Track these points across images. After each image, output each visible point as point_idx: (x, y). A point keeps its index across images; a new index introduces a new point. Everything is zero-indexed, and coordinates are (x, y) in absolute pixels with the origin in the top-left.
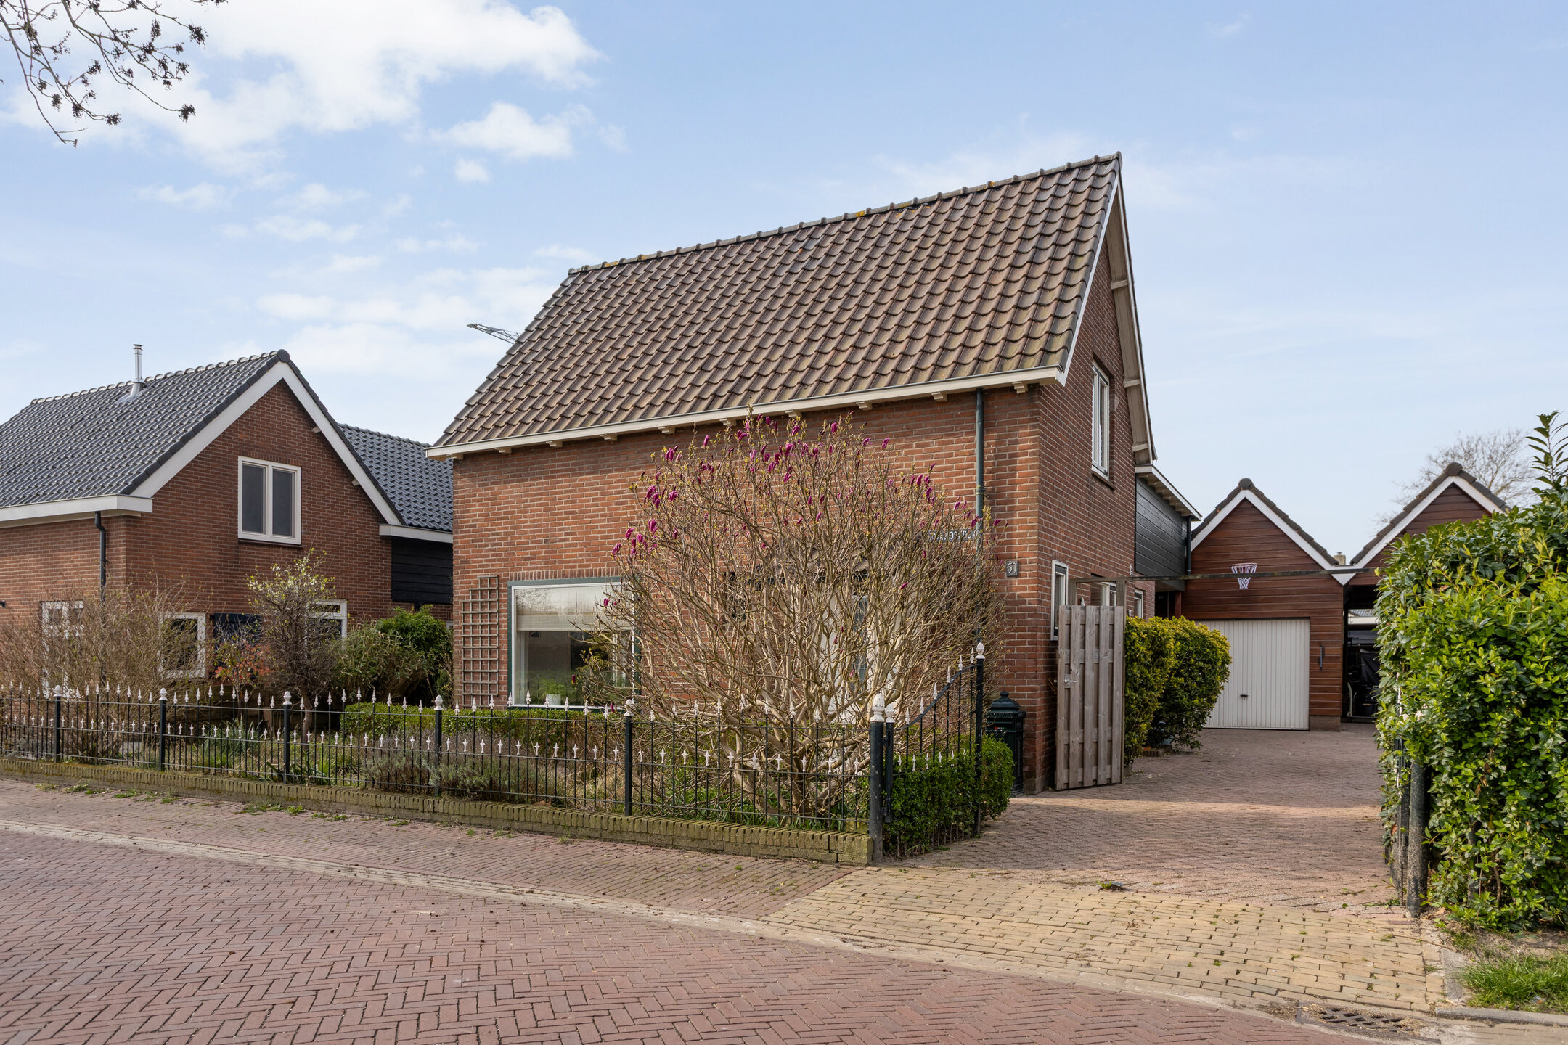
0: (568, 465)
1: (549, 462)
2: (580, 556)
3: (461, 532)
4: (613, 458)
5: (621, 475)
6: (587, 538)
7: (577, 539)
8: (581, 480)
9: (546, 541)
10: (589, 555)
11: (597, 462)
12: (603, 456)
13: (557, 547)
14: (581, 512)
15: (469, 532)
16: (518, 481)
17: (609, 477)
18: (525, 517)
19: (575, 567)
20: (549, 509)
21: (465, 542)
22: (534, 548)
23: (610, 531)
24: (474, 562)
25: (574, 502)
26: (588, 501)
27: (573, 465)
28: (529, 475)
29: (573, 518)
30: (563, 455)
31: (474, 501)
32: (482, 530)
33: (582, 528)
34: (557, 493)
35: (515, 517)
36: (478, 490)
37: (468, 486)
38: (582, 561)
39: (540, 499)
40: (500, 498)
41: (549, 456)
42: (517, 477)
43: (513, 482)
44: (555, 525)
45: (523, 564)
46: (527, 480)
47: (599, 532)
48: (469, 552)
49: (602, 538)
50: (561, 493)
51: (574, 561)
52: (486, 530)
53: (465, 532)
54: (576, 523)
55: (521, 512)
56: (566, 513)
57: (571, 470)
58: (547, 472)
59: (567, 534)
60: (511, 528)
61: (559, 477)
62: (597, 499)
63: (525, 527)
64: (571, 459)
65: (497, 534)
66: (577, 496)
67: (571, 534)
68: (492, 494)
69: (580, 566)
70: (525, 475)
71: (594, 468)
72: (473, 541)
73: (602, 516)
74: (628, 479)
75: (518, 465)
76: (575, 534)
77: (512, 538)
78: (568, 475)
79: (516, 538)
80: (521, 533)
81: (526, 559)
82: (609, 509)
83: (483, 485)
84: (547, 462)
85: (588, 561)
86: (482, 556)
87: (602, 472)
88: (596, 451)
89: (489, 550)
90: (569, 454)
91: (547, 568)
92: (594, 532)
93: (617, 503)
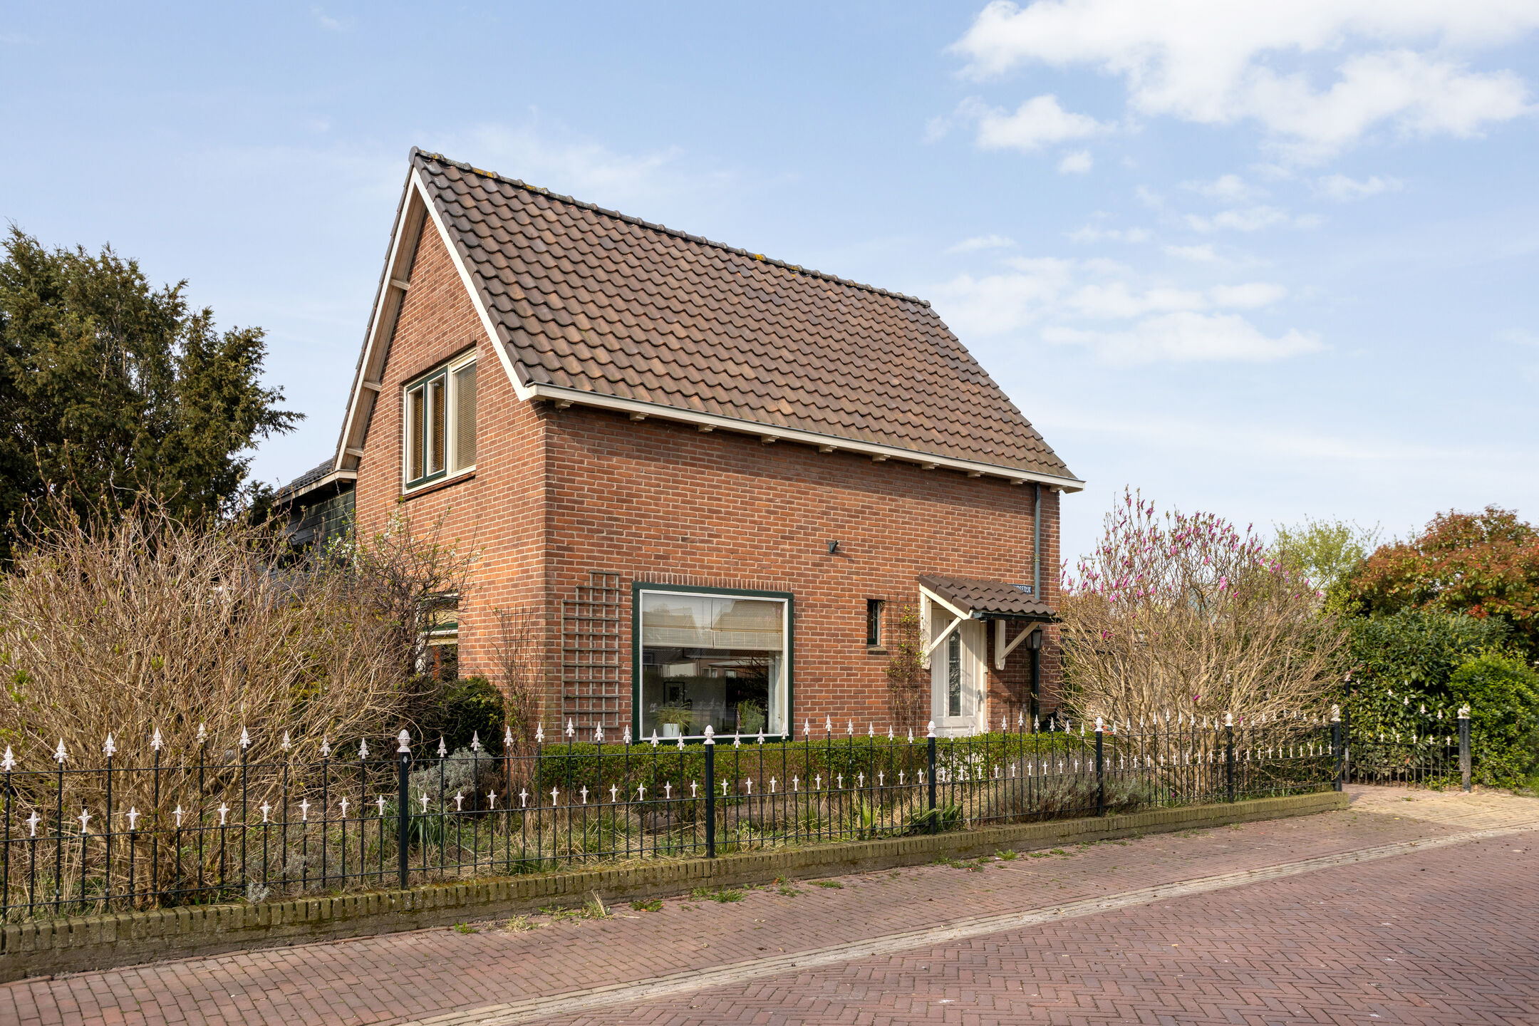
0: (712, 455)
1: (689, 445)
2: (726, 563)
3: (559, 507)
4: (763, 461)
5: (772, 482)
6: (734, 545)
7: (723, 543)
8: (728, 477)
9: (683, 540)
10: (737, 564)
11: (746, 461)
12: (753, 456)
13: (698, 548)
14: (727, 513)
15: (573, 509)
16: (646, 459)
17: (759, 481)
18: (656, 505)
19: (719, 574)
20: (688, 502)
21: (566, 522)
22: (668, 545)
23: (760, 541)
24: (579, 550)
25: (720, 500)
26: (736, 502)
27: (718, 456)
28: (662, 455)
29: (718, 518)
30: (707, 442)
31: (580, 469)
32: (592, 511)
33: (729, 531)
34: (698, 485)
35: (643, 503)
36: (586, 457)
37: (570, 447)
38: (729, 569)
39: (677, 488)
40: (619, 474)
41: (689, 439)
42: (645, 453)
43: (639, 457)
44: (697, 522)
45: (653, 563)
46: (658, 460)
47: (748, 540)
48: (572, 536)
49: (751, 546)
50: (703, 485)
51: (719, 568)
52: (599, 511)
53: (566, 508)
54: (721, 525)
55: (651, 498)
56: (710, 511)
57: (715, 462)
58: (686, 458)
59: (710, 535)
60: (637, 515)
61: (701, 466)
62: (746, 503)
63: (655, 517)
64: (717, 450)
65: (616, 519)
66: (722, 494)
67: (716, 536)
68: (609, 466)
69: (726, 575)
70: (657, 454)
71: (743, 466)
72: (579, 522)
73: (751, 522)
74: (779, 488)
75: (647, 439)
76: (719, 537)
77: (637, 528)
78: (712, 468)
79: (644, 529)
80: (651, 524)
81: (657, 557)
82: (759, 517)
83: (595, 451)
84: (686, 445)
85: (735, 570)
86: (593, 544)
87: (751, 474)
88: (745, 448)
89: (604, 538)
90: (713, 443)
91: (685, 572)
92: (743, 539)
93: (768, 512)
